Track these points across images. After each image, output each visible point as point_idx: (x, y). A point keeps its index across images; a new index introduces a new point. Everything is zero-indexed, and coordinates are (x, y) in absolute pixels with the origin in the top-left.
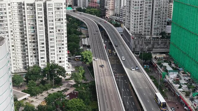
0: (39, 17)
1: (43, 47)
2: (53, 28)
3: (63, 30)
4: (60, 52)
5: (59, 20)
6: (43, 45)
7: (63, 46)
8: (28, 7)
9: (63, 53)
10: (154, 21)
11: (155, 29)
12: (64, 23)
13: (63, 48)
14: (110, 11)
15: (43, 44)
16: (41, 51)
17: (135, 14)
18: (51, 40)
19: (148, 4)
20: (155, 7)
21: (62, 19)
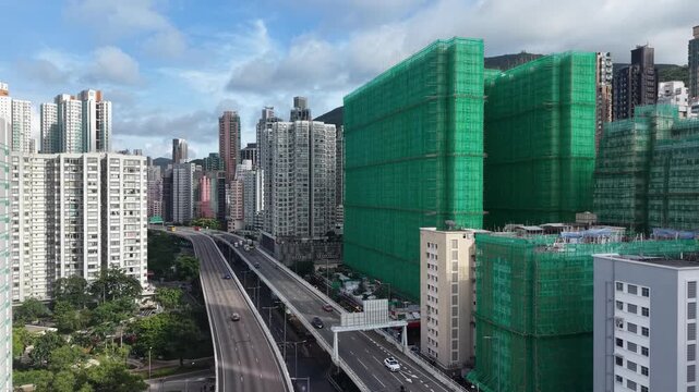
0: (90, 184)
1: (95, 244)
2: (118, 206)
3: (139, 212)
4: (131, 255)
5: (133, 192)
6: (94, 240)
7: (138, 244)
8: (67, 165)
9: (138, 258)
10: (314, 211)
11: (316, 225)
12: (142, 198)
13: (138, 248)
14: (236, 222)
15: (95, 237)
16: (90, 252)
17: (281, 200)
18: (113, 228)
19: (302, 183)
20: (314, 188)
21: (139, 191)
